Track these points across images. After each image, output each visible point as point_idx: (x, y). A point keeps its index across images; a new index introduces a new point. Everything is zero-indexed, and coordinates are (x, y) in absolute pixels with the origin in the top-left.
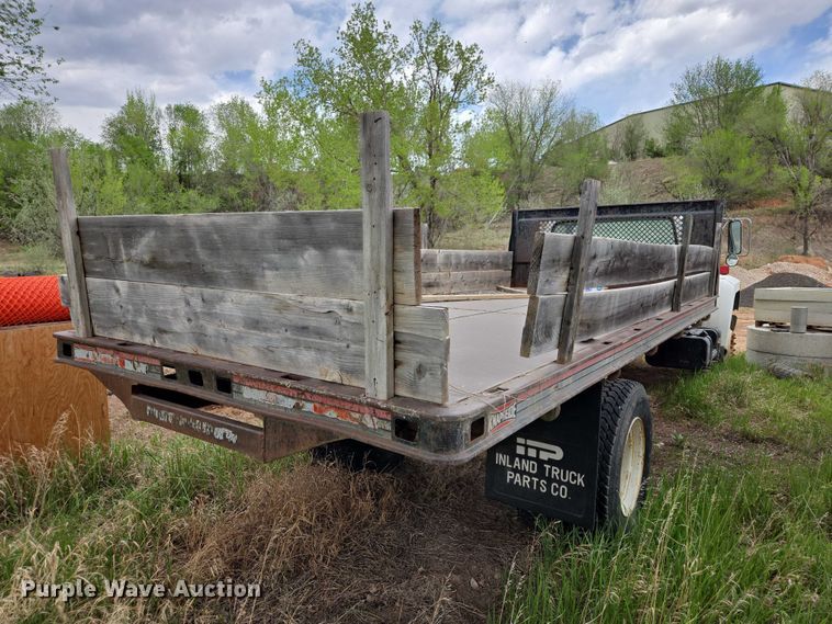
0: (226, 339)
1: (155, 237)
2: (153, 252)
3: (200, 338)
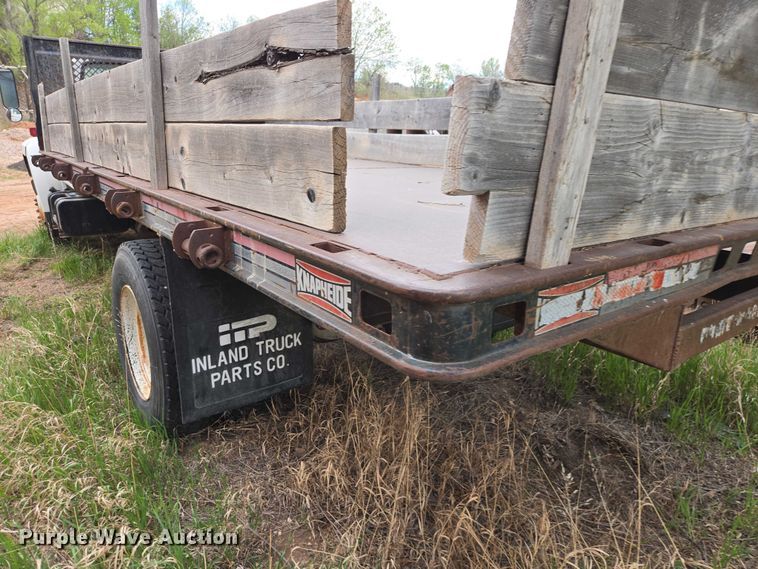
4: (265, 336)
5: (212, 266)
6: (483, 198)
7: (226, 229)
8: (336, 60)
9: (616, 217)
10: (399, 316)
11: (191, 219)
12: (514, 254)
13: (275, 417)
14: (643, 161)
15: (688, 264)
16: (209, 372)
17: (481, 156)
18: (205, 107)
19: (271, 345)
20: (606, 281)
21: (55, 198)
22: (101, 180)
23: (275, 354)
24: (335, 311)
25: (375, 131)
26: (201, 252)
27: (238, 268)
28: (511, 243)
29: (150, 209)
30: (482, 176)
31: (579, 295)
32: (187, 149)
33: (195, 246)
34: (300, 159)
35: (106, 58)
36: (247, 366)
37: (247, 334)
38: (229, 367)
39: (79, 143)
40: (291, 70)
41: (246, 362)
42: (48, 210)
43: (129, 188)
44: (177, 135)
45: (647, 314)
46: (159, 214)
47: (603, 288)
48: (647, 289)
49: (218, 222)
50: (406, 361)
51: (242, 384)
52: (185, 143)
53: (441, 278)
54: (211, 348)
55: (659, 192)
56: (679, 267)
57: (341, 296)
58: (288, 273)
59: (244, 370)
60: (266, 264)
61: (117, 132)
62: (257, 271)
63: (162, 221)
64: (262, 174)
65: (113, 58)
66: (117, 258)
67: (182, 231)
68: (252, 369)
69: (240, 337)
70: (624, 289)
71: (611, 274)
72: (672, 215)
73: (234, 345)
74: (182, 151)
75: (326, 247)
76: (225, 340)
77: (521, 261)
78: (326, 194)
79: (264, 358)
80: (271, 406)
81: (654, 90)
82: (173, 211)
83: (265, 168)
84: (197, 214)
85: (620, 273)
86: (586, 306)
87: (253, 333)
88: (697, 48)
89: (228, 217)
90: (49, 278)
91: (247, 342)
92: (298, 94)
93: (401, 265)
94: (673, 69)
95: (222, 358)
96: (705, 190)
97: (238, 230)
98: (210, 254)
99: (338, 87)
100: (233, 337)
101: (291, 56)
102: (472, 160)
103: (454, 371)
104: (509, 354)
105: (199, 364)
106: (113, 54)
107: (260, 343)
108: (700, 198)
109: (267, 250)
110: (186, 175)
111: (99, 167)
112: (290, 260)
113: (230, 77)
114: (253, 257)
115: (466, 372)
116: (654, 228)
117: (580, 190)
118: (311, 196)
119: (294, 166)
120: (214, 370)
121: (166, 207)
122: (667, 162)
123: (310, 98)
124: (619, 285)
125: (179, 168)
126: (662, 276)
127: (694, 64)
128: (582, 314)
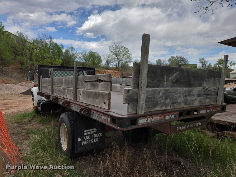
0: (192, 101)
1: (179, 73)
2: (177, 78)
3: (186, 102)
4: (94, 133)
5: (87, 116)
6: (129, 104)
7: (90, 109)
8: (109, 83)
9: (155, 107)
10: (117, 121)
11: (82, 107)
12: (135, 112)
13: (95, 155)
14: (158, 97)
15: (171, 115)
16: (82, 141)
17: (128, 98)
18: (86, 87)
19: (95, 135)
20: (152, 117)
21: (40, 103)
22: (59, 99)
23: (96, 138)
24: (108, 122)
25: (122, 85)
26: (85, 113)
27: (91, 116)
28: (134, 111)
29: (72, 105)
30: (128, 101)
31: (147, 119)
32: (81, 94)
33: (84, 113)
34: (103, 97)
35: (57, 69)
36: (90, 140)
37: (90, 133)
38: (86, 140)
39: (53, 90)
40: (102, 83)
41: (90, 139)
42: (37, 106)
43: (68, 101)
44: (79, 91)
45: (162, 123)
46: (74, 106)
47: (152, 118)
48: (162, 119)
49: (88, 108)
50: (118, 128)
51: (88, 145)
52: (81, 93)
53: (123, 115)
54: (83, 136)
55: (163, 102)
56: (169, 115)
57: (109, 119)
58: (101, 116)
59: (89, 141)
60: (97, 115)
61: (64, 89)
62: (95, 116)
63: (75, 108)
64: (96, 99)
65: (58, 69)
66: (61, 117)
67: (81, 110)
68: (91, 141)
69: (89, 133)
70: (156, 119)
71: (153, 116)
72: (168, 106)
73: (87, 135)
74: (80, 94)
75: (107, 112)
76: (85, 134)
77: (136, 113)
78: (107, 103)
79: (93, 139)
80: (94, 152)
81: (158, 87)
82: (77, 106)
83: (97, 98)
84: (84, 106)
85: (155, 116)
86: (148, 121)
87: (92, 133)
88: (166, 80)
89: (90, 107)
90: (36, 123)
91: (90, 134)
92: (103, 87)
93: (118, 114)
94: (161, 84)
95: (85, 138)
96: (175, 101)
97: (92, 109)
98: (86, 114)
99: (109, 86)
100: (87, 133)
101: (102, 81)
102: (126, 99)
103: (125, 129)
104: (133, 127)
105: (80, 139)
106: (58, 68)
107: (93, 135)
108: (174, 103)
109: (97, 113)
110: (81, 99)
111: (58, 96)
112: (101, 114)
113: (91, 82)
114: (94, 114)
115: (126, 129)
116: (164, 108)
117: (144, 103)
118: (105, 103)
119: (102, 98)
120: (83, 141)
121: (76, 105)
122: (164, 97)
123: (105, 88)
124: (155, 118)
125: (79, 97)
126: (165, 117)
127: (165, 83)
128: (148, 122)
